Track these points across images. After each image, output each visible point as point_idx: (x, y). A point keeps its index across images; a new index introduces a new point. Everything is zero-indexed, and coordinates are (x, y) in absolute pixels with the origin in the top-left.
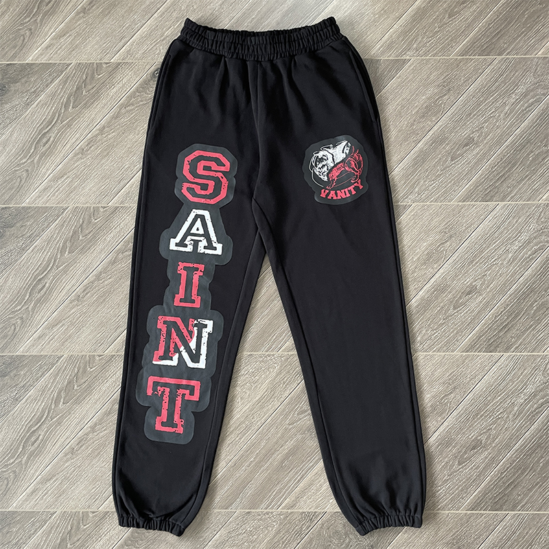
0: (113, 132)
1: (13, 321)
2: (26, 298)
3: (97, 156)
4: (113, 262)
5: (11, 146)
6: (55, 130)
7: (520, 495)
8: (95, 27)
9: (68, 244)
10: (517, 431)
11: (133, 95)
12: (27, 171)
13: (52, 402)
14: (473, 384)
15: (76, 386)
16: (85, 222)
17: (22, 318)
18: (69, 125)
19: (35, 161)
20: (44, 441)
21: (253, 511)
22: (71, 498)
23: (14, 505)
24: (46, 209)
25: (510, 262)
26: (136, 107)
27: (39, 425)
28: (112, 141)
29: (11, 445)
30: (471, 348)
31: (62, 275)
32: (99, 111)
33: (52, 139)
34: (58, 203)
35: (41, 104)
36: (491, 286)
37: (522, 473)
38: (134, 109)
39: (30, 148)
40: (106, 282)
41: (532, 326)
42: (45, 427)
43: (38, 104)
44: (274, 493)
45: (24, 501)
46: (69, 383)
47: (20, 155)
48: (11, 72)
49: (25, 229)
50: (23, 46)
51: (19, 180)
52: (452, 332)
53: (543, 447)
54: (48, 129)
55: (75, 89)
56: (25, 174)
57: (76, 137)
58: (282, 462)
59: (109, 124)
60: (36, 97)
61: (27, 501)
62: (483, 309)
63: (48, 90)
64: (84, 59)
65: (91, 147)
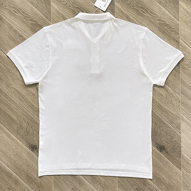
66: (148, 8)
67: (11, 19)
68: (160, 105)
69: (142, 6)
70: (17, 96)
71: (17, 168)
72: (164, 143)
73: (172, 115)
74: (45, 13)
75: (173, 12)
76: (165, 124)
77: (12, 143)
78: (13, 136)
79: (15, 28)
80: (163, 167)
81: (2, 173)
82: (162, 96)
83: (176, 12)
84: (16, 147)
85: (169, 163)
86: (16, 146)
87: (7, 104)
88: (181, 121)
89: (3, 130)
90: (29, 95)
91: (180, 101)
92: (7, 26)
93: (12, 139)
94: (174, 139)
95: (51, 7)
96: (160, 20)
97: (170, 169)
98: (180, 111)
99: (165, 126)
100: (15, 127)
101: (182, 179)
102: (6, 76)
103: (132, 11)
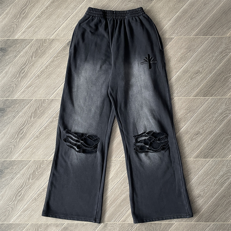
0: (51, 68)
1: (10, 146)
2: (16, 137)
3: (45, 78)
4: (52, 122)
5: (9, 74)
6: (27, 67)
7: (216, 216)
8: (44, 24)
9: (33, 115)
10: (216, 190)
11: (59, 53)
12: (16, 84)
13: (27, 179)
14: (198, 171)
15: (36, 173)
16: (40, 105)
17: (14, 145)
18: (33, 65)
19: (19, 80)
20: (24, 195)
21: (109, 223)
22: (35, 218)
23: (12, 221)
24: (23, 100)
25: (214, 122)
26: (61, 57)
27: (22, 188)
28: (51, 71)
29: (10, 197)
30: (197, 157)
31: (30, 127)
32: (46, 59)
33: (26, 71)
34: (29, 98)
35: (21, 56)
36: (206, 131)
37: (217, 207)
38: (60, 58)
39: (17, 75)
40: (49, 130)
41: (222, 148)
42: (24, 190)
43: (20, 56)
44: (117, 216)
45: (16, 219)
46: (34, 171)
47: (13, 78)
48: (9, 43)
49: (15, 108)
50: (13, 32)
51: (12, 88)
52: (190, 150)
53: (226, 197)
54: (24, 67)
55: (35, 50)
56: (15, 86)
57: (36, 70)
58: (121, 203)
59: (49, 64)
60: (19, 53)
61: (17, 219)
62: (203, 141)
63: (24, 50)
64: (39, 37)
65: (42, 74)
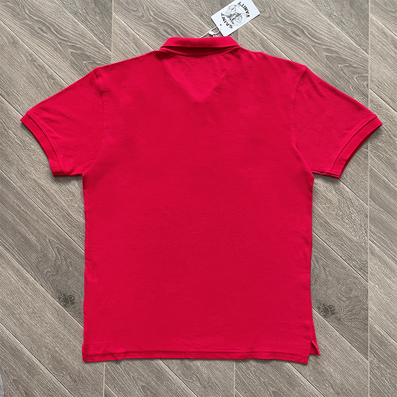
66: (306, 26)
67: (33, 44)
68: (327, 223)
69: (293, 23)
70: (39, 196)
71: (34, 341)
72: (333, 301)
73: (350, 244)
74: (101, 33)
75: (357, 35)
76: (335, 260)
77: (26, 289)
78: (28, 275)
79: (40, 62)
80: (329, 350)
81: (3, 349)
82: (330, 203)
83: (363, 34)
84: (33, 299)
85: (342, 341)
86: (33, 296)
87: (19, 211)
88: (369, 256)
89: (9, 263)
90: (62, 195)
91: (368, 215)
92: (24, 58)
93: (27, 282)
94: (354, 293)
95: (113, 22)
96: (328, 50)
97: (345, 354)
98: (366, 236)
99: (336, 266)
100: (33, 258)
101: (369, 375)
102: (18, 155)
103: (274, 31)
